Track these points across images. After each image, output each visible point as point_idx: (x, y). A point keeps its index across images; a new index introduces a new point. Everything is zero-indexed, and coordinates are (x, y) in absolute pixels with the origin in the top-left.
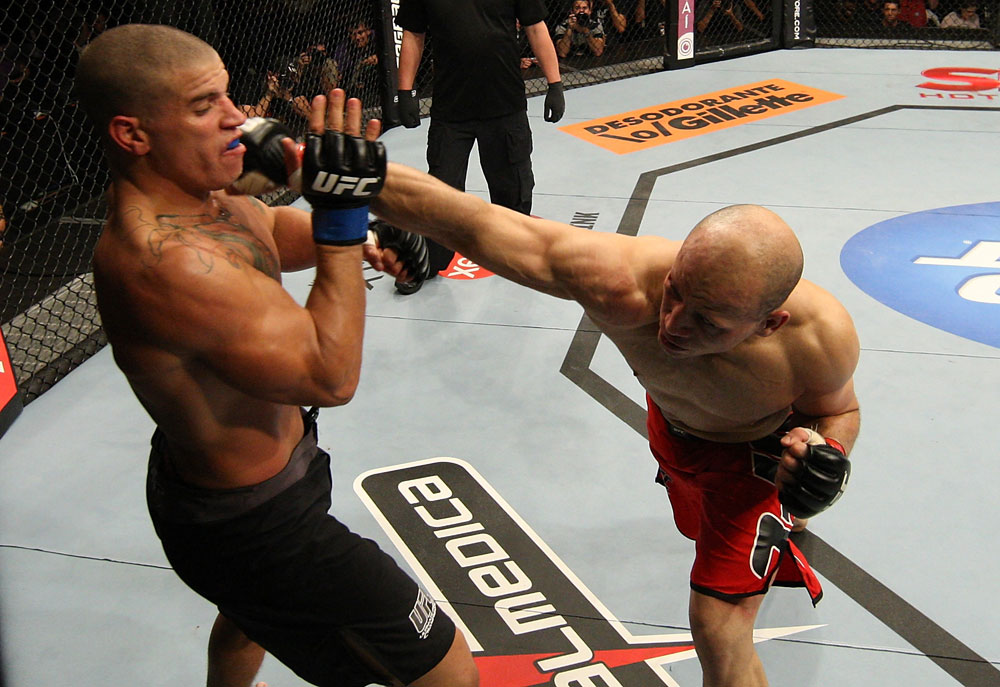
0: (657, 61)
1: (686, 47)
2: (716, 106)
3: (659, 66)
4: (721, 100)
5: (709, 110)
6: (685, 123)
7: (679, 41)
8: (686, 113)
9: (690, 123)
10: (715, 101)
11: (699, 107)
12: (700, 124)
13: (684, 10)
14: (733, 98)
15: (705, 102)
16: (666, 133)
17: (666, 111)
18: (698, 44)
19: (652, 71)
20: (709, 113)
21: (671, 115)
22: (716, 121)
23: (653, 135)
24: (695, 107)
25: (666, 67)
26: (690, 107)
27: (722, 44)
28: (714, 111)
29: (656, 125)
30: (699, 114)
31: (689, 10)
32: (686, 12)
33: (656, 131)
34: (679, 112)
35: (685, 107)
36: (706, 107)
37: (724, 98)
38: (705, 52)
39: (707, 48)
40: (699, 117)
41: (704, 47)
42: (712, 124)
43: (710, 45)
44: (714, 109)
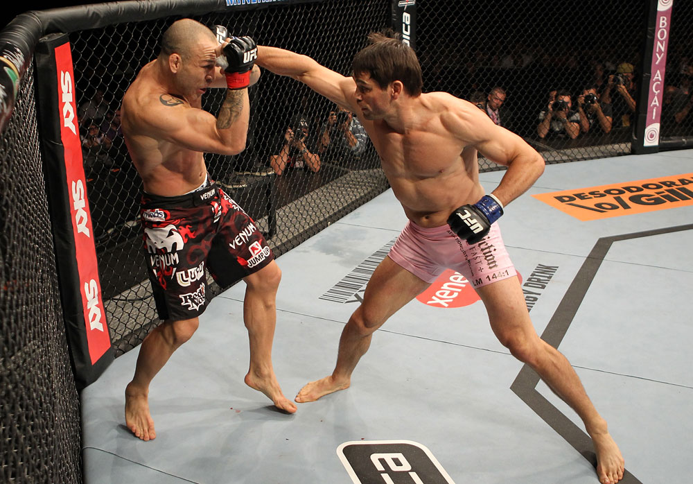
0: (625, 147)
1: (652, 136)
2: (674, 188)
3: (627, 151)
4: (678, 183)
5: (667, 191)
6: (643, 199)
7: (646, 130)
8: (646, 191)
9: (648, 200)
10: (673, 183)
11: (658, 187)
12: (658, 202)
13: (653, 103)
14: (690, 182)
15: (664, 183)
16: (626, 207)
17: (628, 189)
18: (663, 133)
19: (619, 155)
20: (667, 193)
21: (632, 191)
22: (672, 200)
23: (614, 207)
24: (655, 187)
25: (633, 152)
26: (650, 186)
27: (686, 135)
28: (672, 191)
29: (618, 199)
30: (658, 193)
31: (657, 104)
32: (655, 106)
33: (616, 203)
34: (639, 189)
35: (646, 186)
36: (665, 188)
37: (682, 181)
38: (669, 142)
39: (671, 138)
40: (657, 196)
41: (668, 136)
42: (668, 202)
43: (674, 135)
44: (672, 190)
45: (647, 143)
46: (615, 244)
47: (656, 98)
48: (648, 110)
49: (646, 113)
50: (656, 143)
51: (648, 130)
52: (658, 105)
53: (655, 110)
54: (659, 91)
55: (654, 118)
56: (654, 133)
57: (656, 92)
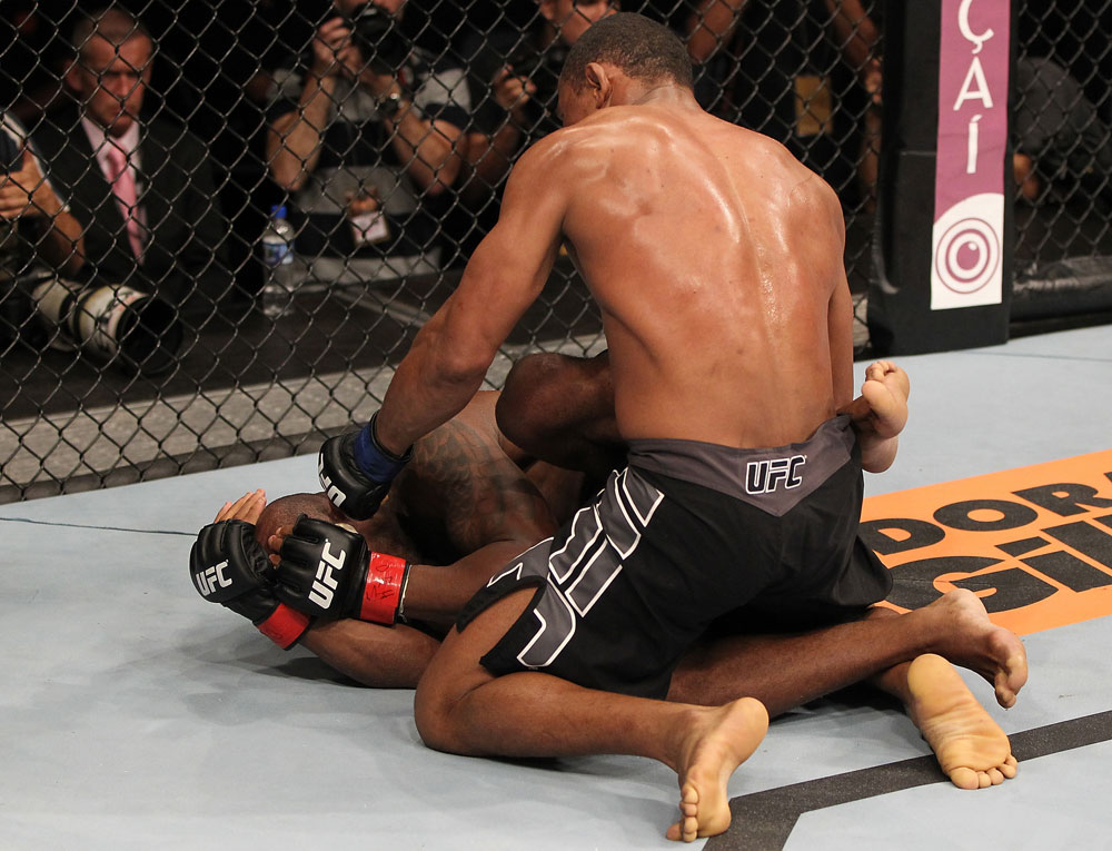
1: (968, 258)
2: (1090, 515)
5: (1054, 531)
6: (947, 582)
7: (939, 229)
8: (957, 543)
9: (969, 584)
10: (1085, 494)
11: (1015, 515)
13: (964, 95)
15: (1042, 495)
20: (1056, 546)
21: (889, 544)
22: (1081, 579)
24: (997, 516)
25: (883, 342)
26: (975, 515)
28: (1078, 535)
30: (1012, 548)
31: (984, 94)
32: (975, 106)
35: (955, 515)
36: (1047, 518)
38: (1059, 283)
39: (1069, 263)
40: (1011, 562)
41: (1051, 255)
42: (1064, 591)
43: (1079, 249)
44: (1082, 523)
45: (945, 295)
46: (809, 823)
47: (976, 67)
48: (944, 127)
49: (930, 141)
50: (988, 291)
51: (945, 228)
52: (988, 103)
53: (973, 129)
54: (989, 34)
55: (971, 169)
56: (975, 242)
57: (978, 40)
